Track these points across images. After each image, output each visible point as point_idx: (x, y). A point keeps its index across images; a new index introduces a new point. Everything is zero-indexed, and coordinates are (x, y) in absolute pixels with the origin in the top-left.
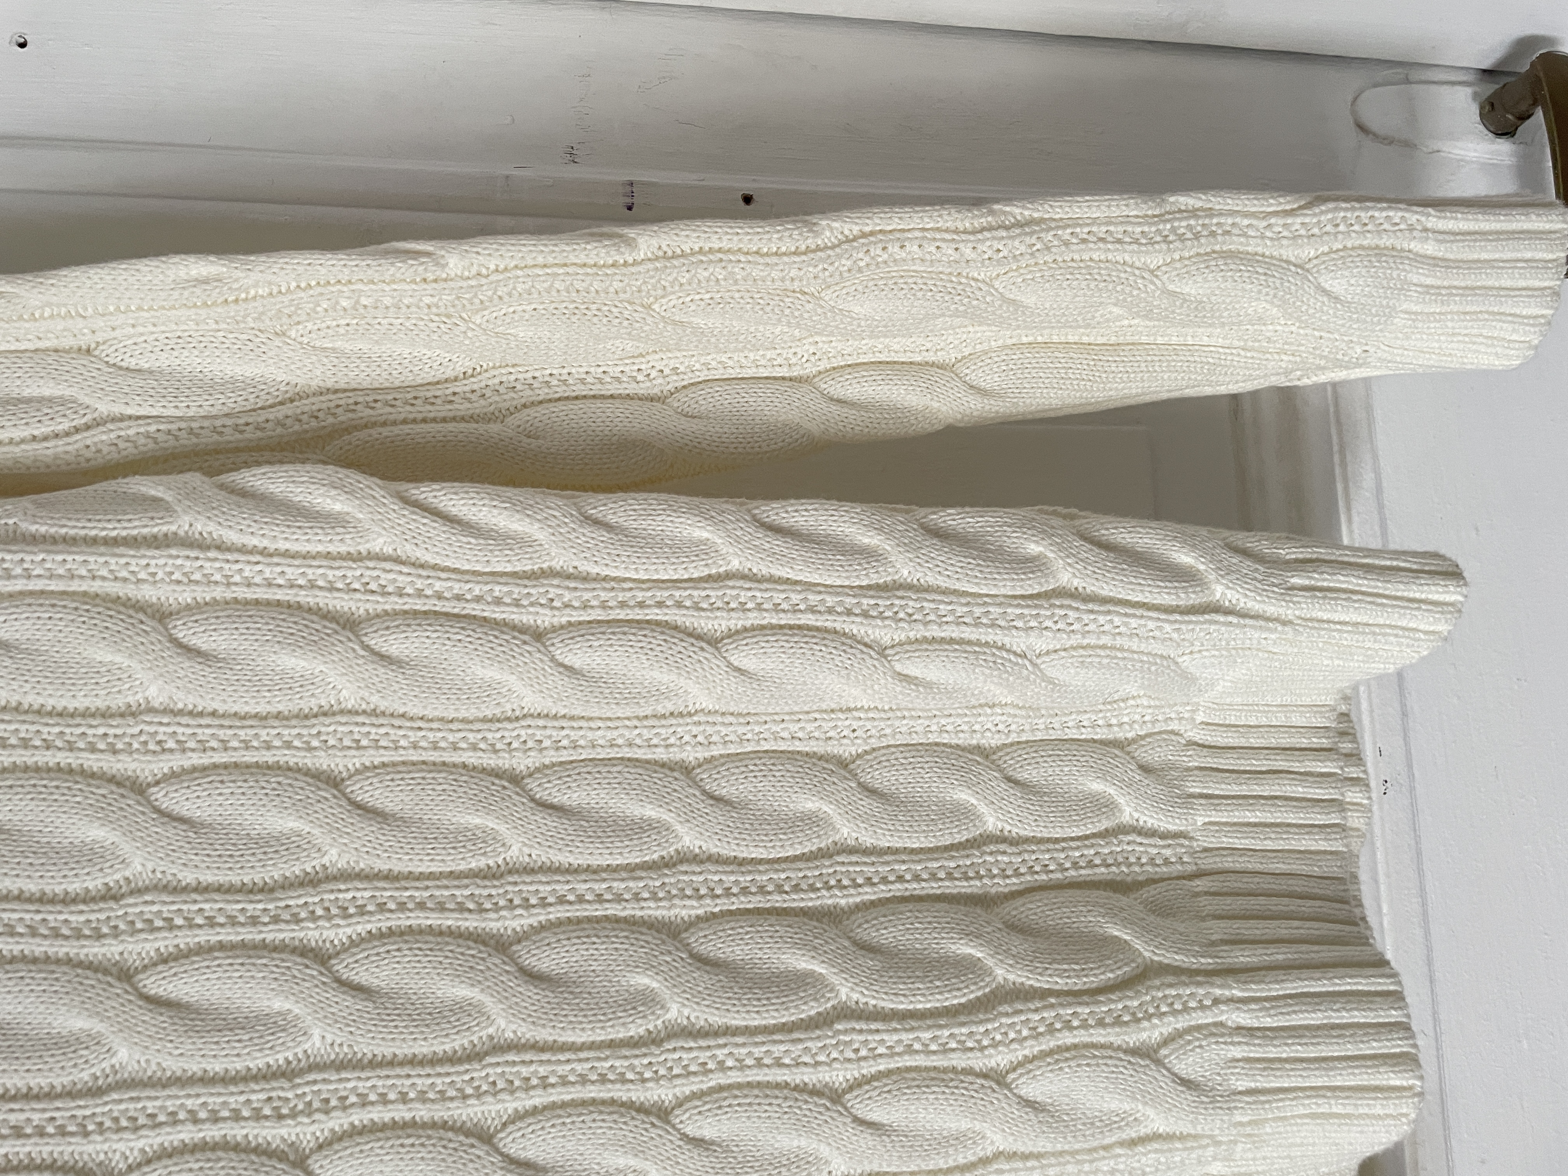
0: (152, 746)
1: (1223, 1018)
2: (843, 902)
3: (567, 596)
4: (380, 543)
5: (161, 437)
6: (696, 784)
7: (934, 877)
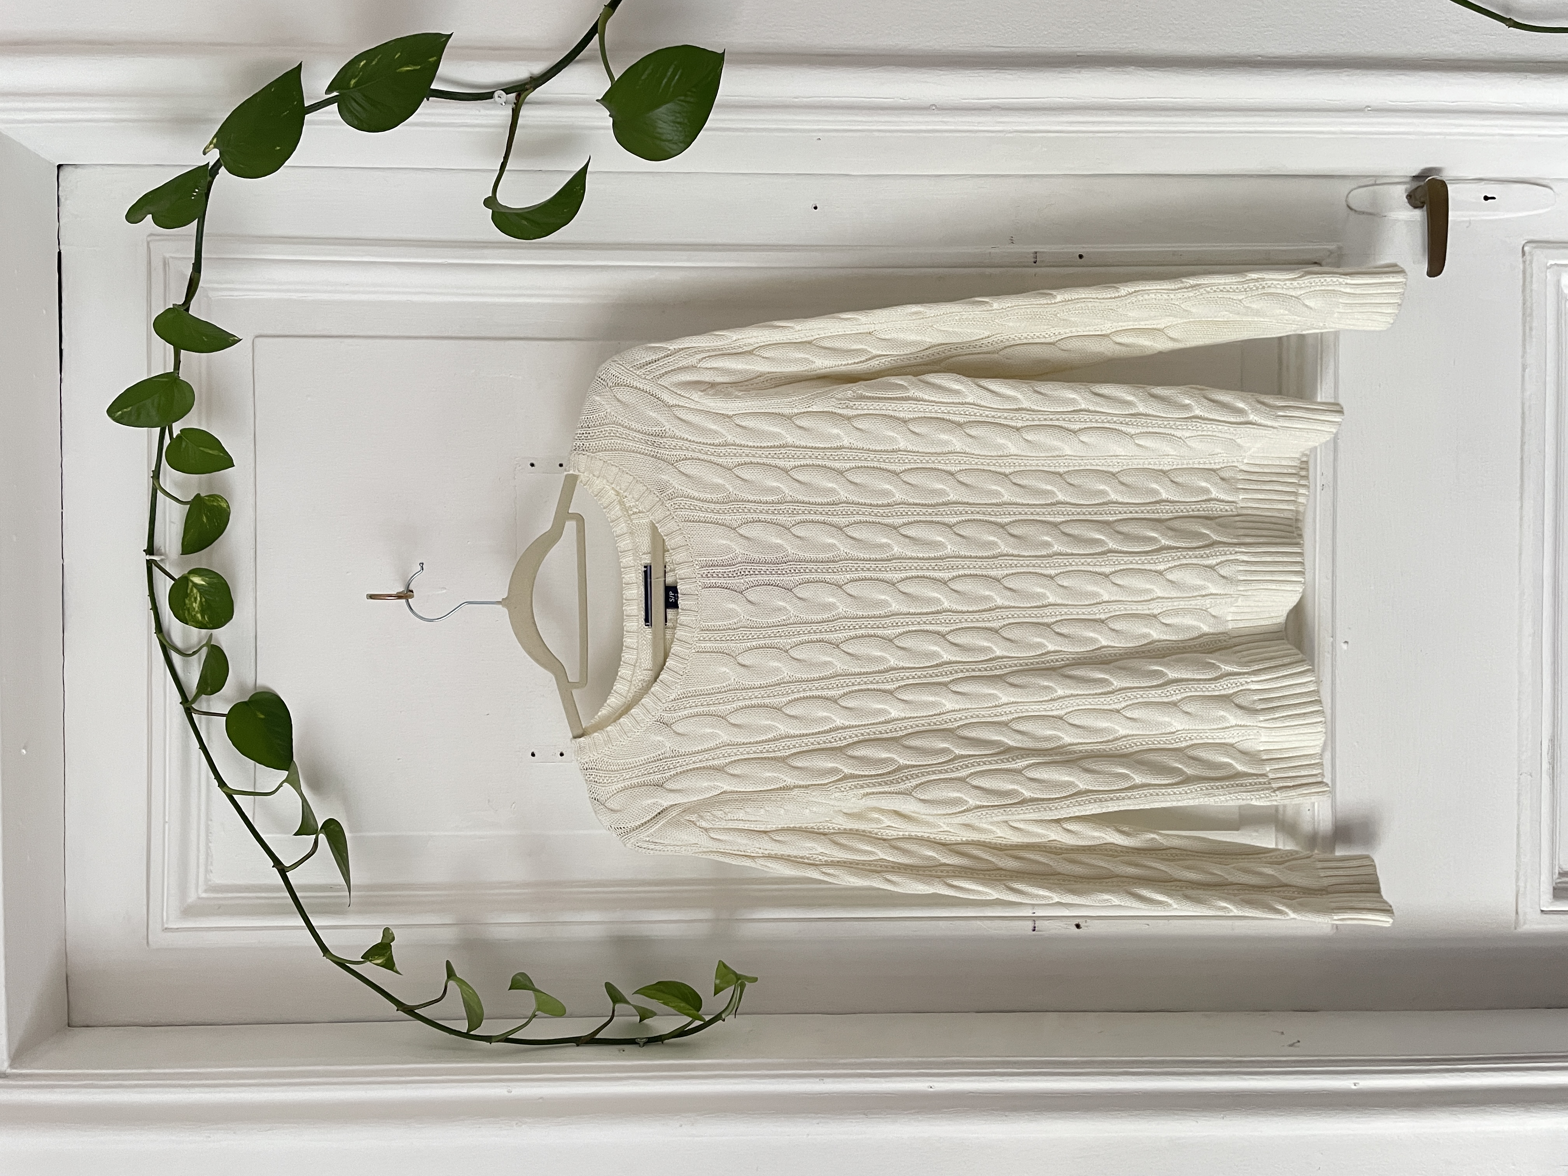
0: (901, 461)
1: (1238, 558)
2: (1111, 519)
3: (1028, 416)
4: (970, 399)
5: (892, 362)
6: (1064, 479)
7: (1142, 512)
